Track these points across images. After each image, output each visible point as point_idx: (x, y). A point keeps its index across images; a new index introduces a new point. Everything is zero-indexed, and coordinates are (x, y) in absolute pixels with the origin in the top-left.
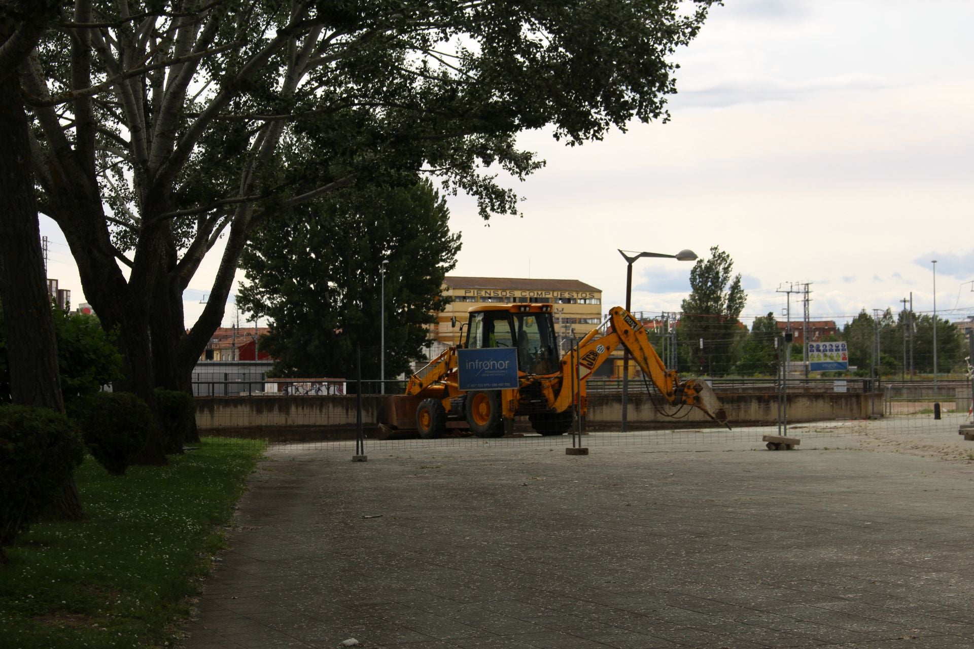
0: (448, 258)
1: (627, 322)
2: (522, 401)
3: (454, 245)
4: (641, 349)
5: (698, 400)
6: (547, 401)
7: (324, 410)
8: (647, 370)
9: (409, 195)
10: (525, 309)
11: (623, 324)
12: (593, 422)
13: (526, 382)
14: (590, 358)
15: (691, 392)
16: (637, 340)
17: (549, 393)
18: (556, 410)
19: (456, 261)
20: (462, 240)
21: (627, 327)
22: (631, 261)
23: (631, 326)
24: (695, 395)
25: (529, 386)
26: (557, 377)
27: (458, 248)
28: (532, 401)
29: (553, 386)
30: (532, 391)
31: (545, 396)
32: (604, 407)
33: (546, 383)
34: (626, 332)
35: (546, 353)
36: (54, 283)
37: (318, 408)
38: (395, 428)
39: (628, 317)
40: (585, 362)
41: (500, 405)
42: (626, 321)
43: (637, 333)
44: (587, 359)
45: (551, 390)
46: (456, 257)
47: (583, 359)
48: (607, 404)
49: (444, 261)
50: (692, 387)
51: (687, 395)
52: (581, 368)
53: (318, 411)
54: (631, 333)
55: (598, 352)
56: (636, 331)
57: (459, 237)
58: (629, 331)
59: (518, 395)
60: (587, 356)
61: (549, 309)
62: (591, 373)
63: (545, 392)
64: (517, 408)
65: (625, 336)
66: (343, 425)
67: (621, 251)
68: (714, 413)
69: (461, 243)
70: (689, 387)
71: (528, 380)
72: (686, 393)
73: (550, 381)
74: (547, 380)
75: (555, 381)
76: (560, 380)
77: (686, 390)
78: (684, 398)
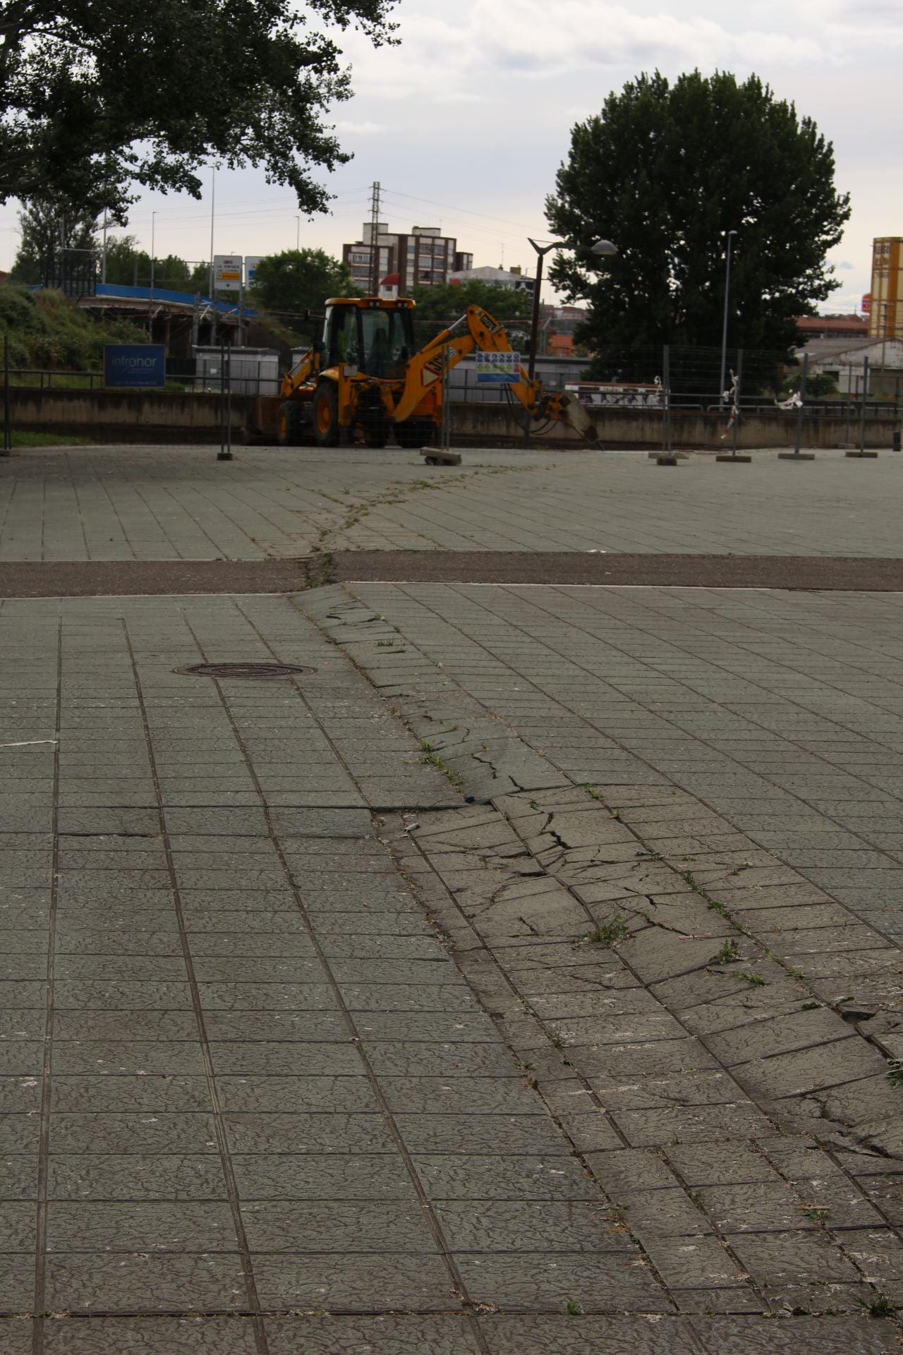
0: (830, 230)
1: (484, 323)
2: (360, 407)
3: (840, 211)
5: (564, 415)
6: (385, 408)
9: (775, 142)
10: (376, 304)
11: (479, 325)
13: (366, 386)
14: (439, 362)
15: (557, 406)
16: (494, 344)
17: (388, 400)
18: (396, 419)
19: (842, 232)
20: (850, 204)
21: (483, 329)
23: (488, 327)
24: (561, 408)
25: (367, 391)
26: (399, 383)
27: (846, 216)
28: (370, 408)
29: (394, 393)
30: (369, 396)
31: (384, 403)
33: (387, 389)
34: (481, 334)
36: (451, 244)
38: (259, 432)
40: (432, 367)
41: (337, 410)
43: (493, 337)
44: (435, 362)
45: (390, 397)
46: (842, 227)
49: (827, 233)
50: (558, 400)
51: (551, 409)
52: (426, 373)
54: (487, 335)
55: (449, 355)
56: (493, 334)
57: (847, 200)
58: (486, 333)
59: (356, 400)
60: (435, 360)
62: (437, 379)
63: (384, 398)
65: (480, 338)
67: (531, 241)
68: (583, 430)
69: (850, 210)
70: (554, 400)
71: (368, 384)
72: (551, 406)
73: (391, 387)
74: (388, 386)
75: (396, 387)
76: (403, 385)
77: (550, 403)
78: (547, 412)
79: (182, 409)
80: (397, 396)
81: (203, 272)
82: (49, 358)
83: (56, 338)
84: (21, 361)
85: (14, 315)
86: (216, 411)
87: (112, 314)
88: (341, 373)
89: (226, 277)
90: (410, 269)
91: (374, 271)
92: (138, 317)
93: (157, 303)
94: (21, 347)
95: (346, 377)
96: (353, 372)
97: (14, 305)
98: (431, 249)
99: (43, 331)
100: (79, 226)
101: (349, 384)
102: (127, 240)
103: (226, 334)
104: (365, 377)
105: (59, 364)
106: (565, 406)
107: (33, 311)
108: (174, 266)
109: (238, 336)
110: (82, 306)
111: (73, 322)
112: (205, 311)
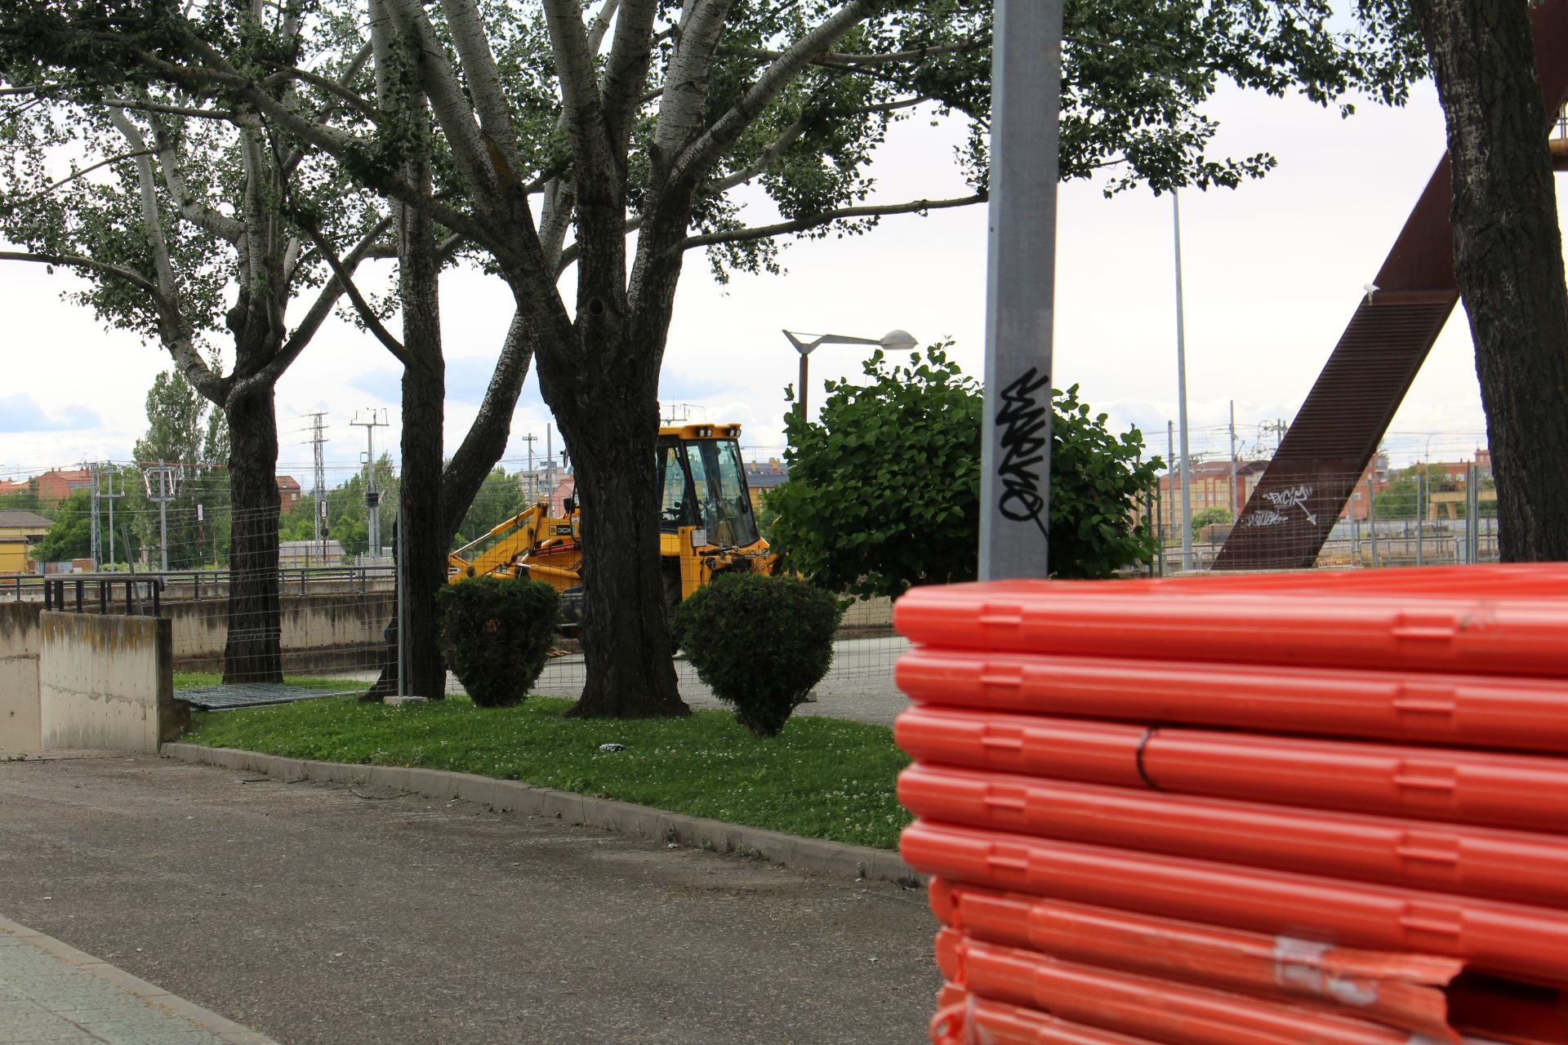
7: (299, 621)
95: (695, 549)
101: (699, 558)
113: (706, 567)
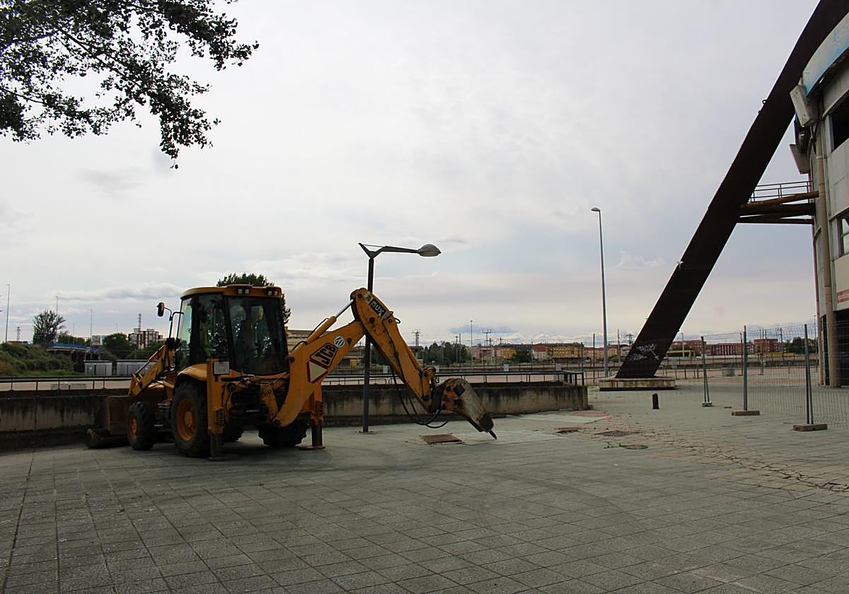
1: (374, 308)
2: (234, 411)
4: (391, 342)
5: (459, 404)
6: (267, 410)
7: (29, 413)
8: (398, 368)
10: (244, 291)
11: (368, 310)
12: (335, 417)
13: (241, 385)
14: (326, 354)
15: (451, 395)
16: (385, 331)
17: (270, 401)
18: (280, 423)
21: (374, 315)
22: (372, 255)
23: (378, 313)
24: (456, 398)
25: (243, 391)
26: (281, 379)
28: (247, 411)
29: (276, 391)
30: (248, 397)
31: (265, 405)
32: (345, 402)
33: (266, 387)
34: (372, 320)
35: (273, 349)
37: (21, 412)
38: (107, 433)
39: (374, 302)
40: (320, 359)
41: (206, 416)
42: (371, 306)
43: (386, 323)
44: (322, 354)
45: (273, 397)
47: (316, 355)
48: (347, 400)
50: (452, 389)
51: (447, 400)
52: (313, 366)
53: (20, 416)
54: (378, 321)
55: (337, 345)
56: (384, 320)
58: (376, 319)
59: (229, 403)
60: (322, 351)
61: (276, 292)
62: (327, 372)
63: (265, 399)
64: (227, 419)
65: (371, 325)
66: (56, 429)
67: (360, 244)
68: (477, 419)
70: (449, 389)
71: (244, 382)
72: (446, 396)
73: (272, 384)
74: (268, 383)
75: (278, 384)
76: (287, 382)
77: (445, 392)
78: (443, 402)
79: (24, 414)
80: (281, 395)
81: (89, 341)
82: (33, 366)
83: (35, 360)
84: (23, 368)
85: (22, 353)
86: (62, 412)
87: (58, 352)
88: (211, 370)
89: (96, 341)
90: (147, 340)
91: (138, 341)
92: (66, 353)
93: (74, 349)
94: (23, 364)
95: (217, 376)
96: (223, 368)
97: (21, 350)
98: (152, 335)
99: (32, 358)
100: (52, 329)
101: (220, 383)
102: (66, 332)
103: (95, 357)
104: (237, 374)
105: (37, 369)
106: (459, 395)
107: (28, 352)
108: (81, 340)
109: (99, 357)
110: (47, 350)
111: (44, 354)
112: (88, 350)
113: (226, 390)
